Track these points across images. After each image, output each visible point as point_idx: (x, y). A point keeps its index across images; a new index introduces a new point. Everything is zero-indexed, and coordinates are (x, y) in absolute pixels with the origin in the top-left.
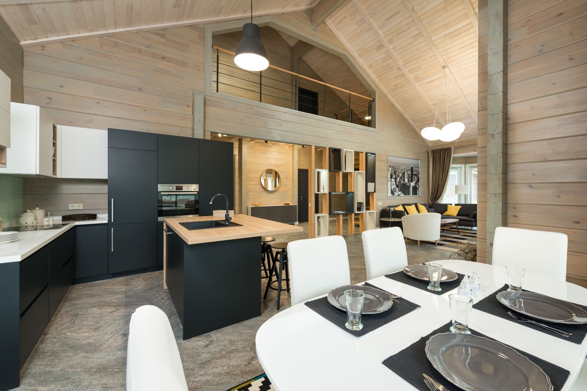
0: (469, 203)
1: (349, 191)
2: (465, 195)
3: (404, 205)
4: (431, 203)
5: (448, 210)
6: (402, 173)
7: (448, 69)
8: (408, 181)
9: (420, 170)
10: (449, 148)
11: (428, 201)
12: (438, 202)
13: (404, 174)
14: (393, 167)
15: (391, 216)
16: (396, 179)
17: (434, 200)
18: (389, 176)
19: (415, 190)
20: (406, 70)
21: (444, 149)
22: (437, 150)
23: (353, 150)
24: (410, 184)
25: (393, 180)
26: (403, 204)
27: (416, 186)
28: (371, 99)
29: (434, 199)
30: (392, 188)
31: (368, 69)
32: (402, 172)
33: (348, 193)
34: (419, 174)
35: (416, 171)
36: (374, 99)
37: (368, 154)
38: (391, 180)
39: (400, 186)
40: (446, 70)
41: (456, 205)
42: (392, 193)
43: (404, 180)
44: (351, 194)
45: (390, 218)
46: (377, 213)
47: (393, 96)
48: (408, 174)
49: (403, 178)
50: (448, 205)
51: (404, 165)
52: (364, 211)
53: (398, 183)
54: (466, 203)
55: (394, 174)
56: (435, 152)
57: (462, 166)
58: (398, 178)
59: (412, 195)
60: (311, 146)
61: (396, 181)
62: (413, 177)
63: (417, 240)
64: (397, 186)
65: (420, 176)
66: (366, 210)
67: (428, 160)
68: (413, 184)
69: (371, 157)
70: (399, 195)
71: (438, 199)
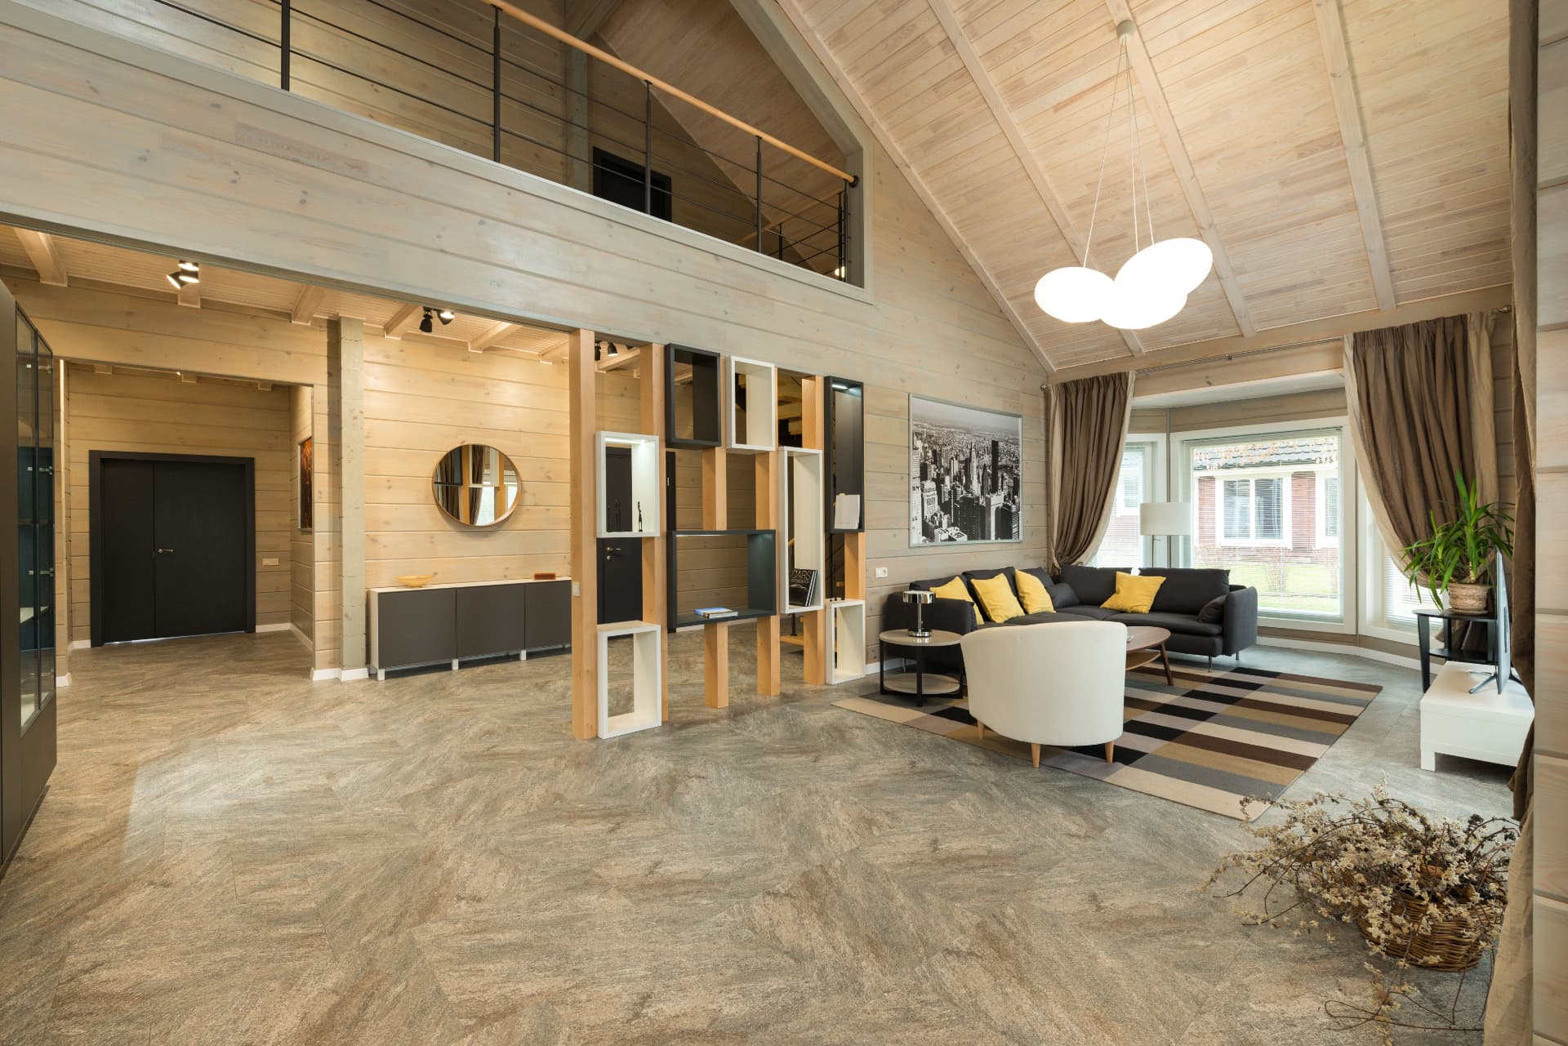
0: (1181, 566)
1: (759, 526)
2: (1169, 538)
3: (967, 577)
4: (1057, 565)
5: (1119, 592)
6: (960, 462)
7: (1136, 34)
8: (982, 488)
9: (1023, 453)
10: (1120, 375)
11: (1049, 558)
12: (1081, 563)
13: (967, 463)
14: (931, 436)
15: (920, 622)
16: (939, 481)
17: (1069, 555)
18: (916, 471)
19: (1006, 518)
20: (973, 50)
21: (1101, 379)
22: (1076, 383)
23: (773, 362)
24: (988, 501)
25: (930, 485)
26: (964, 574)
27: (1010, 508)
28: (844, 175)
29: (1066, 553)
30: (928, 515)
31: (831, 53)
32: (962, 458)
33: (753, 535)
34: (1017, 467)
35: (1009, 453)
36: (856, 178)
37: (834, 386)
38: (923, 485)
39: (955, 506)
40: (1129, 38)
41: (1145, 572)
42: (928, 532)
43: (967, 487)
44: (769, 536)
45: (917, 631)
46: (869, 609)
47: (926, 174)
48: (982, 464)
49: (964, 478)
50: (1119, 574)
51: (968, 431)
52: (821, 603)
53: (947, 495)
54: (1173, 567)
55: (932, 466)
56: (1072, 389)
57: (1160, 438)
58: (947, 479)
59: (996, 539)
60: (579, 329)
61: (939, 490)
62: (1000, 474)
63: (1028, 740)
64: (945, 507)
65: (1024, 473)
66: (827, 597)
67: (1047, 420)
68: (997, 500)
69: (846, 396)
70: (951, 539)
71: (1082, 551)
